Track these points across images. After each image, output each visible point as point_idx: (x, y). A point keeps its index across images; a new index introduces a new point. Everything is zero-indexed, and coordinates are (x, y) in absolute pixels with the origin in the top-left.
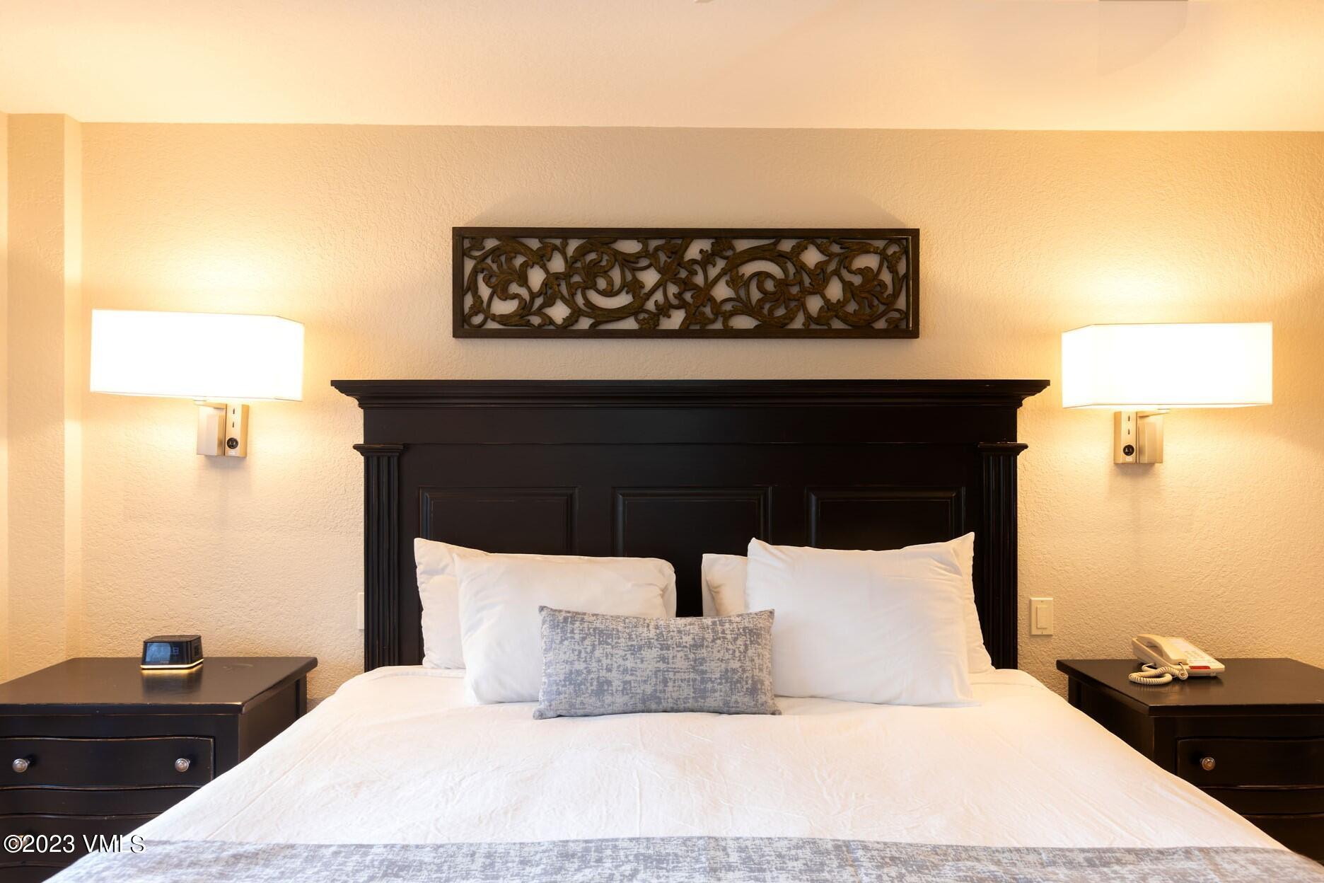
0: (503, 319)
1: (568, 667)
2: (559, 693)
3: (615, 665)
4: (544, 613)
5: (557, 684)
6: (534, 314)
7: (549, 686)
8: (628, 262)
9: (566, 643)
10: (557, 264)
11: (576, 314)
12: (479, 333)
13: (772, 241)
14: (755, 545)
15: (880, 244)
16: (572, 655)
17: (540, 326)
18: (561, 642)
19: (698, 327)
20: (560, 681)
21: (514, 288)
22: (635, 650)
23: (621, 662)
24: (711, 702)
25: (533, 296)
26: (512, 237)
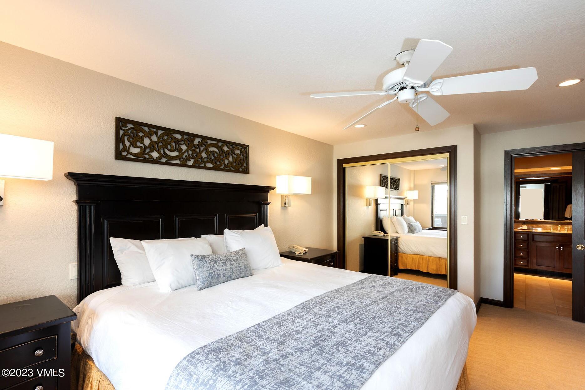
0: (135, 155)
1: (208, 272)
2: (207, 281)
3: (221, 269)
4: (194, 257)
5: (206, 278)
6: (146, 154)
7: (202, 279)
8: (178, 142)
9: (205, 265)
10: (154, 138)
11: (161, 157)
12: (125, 159)
13: (216, 142)
14: (226, 231)
15: (240, 147)
16: (208, 268)
17: (148, 158)
18: (203, 265)
19: (197, 165)
20: (207, 277)
21: (139, 144)
22: (224, 263)
23: (222, 267)
24: (242, 275)
25: (146, 148)
26: (138, 125)
